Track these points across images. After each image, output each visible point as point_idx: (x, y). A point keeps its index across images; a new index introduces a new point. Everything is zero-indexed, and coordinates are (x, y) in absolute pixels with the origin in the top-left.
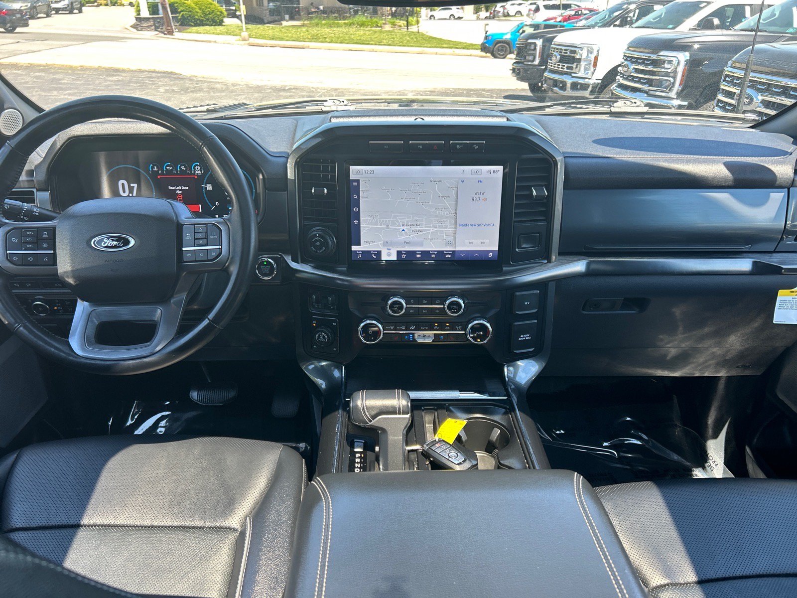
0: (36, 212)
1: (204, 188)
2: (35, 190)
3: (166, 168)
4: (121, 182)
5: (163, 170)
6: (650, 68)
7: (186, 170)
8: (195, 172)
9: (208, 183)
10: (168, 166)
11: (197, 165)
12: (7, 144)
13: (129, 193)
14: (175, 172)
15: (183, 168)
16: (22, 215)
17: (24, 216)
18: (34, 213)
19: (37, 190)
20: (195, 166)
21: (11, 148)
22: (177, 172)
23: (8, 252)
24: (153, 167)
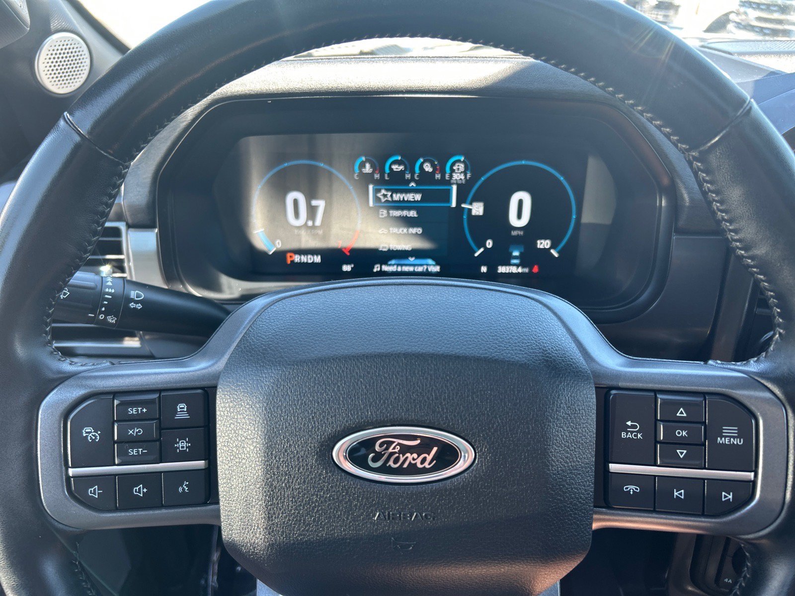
0: (137, 302)
1: (466, 212)
2: (122, 226)
3: (391, 169)
4: (292, 196)
5: (382, 173)
6: (776, 16)
7: (433, 173)
8: (451, 176)
9: (475, 199)
10: (395, 162)
11: (459, 161)
12: (62, 123)
13: (307, 220)
14: (408, 176)
15: (428, 168)
16: (101, 312)
17: (106, 313)
18: (132, 305)
19: (129, 226)
20: (453, 164)
21: (77, 139)
22: (412, 176)
23: (71, 472)
24: (362, 165)
